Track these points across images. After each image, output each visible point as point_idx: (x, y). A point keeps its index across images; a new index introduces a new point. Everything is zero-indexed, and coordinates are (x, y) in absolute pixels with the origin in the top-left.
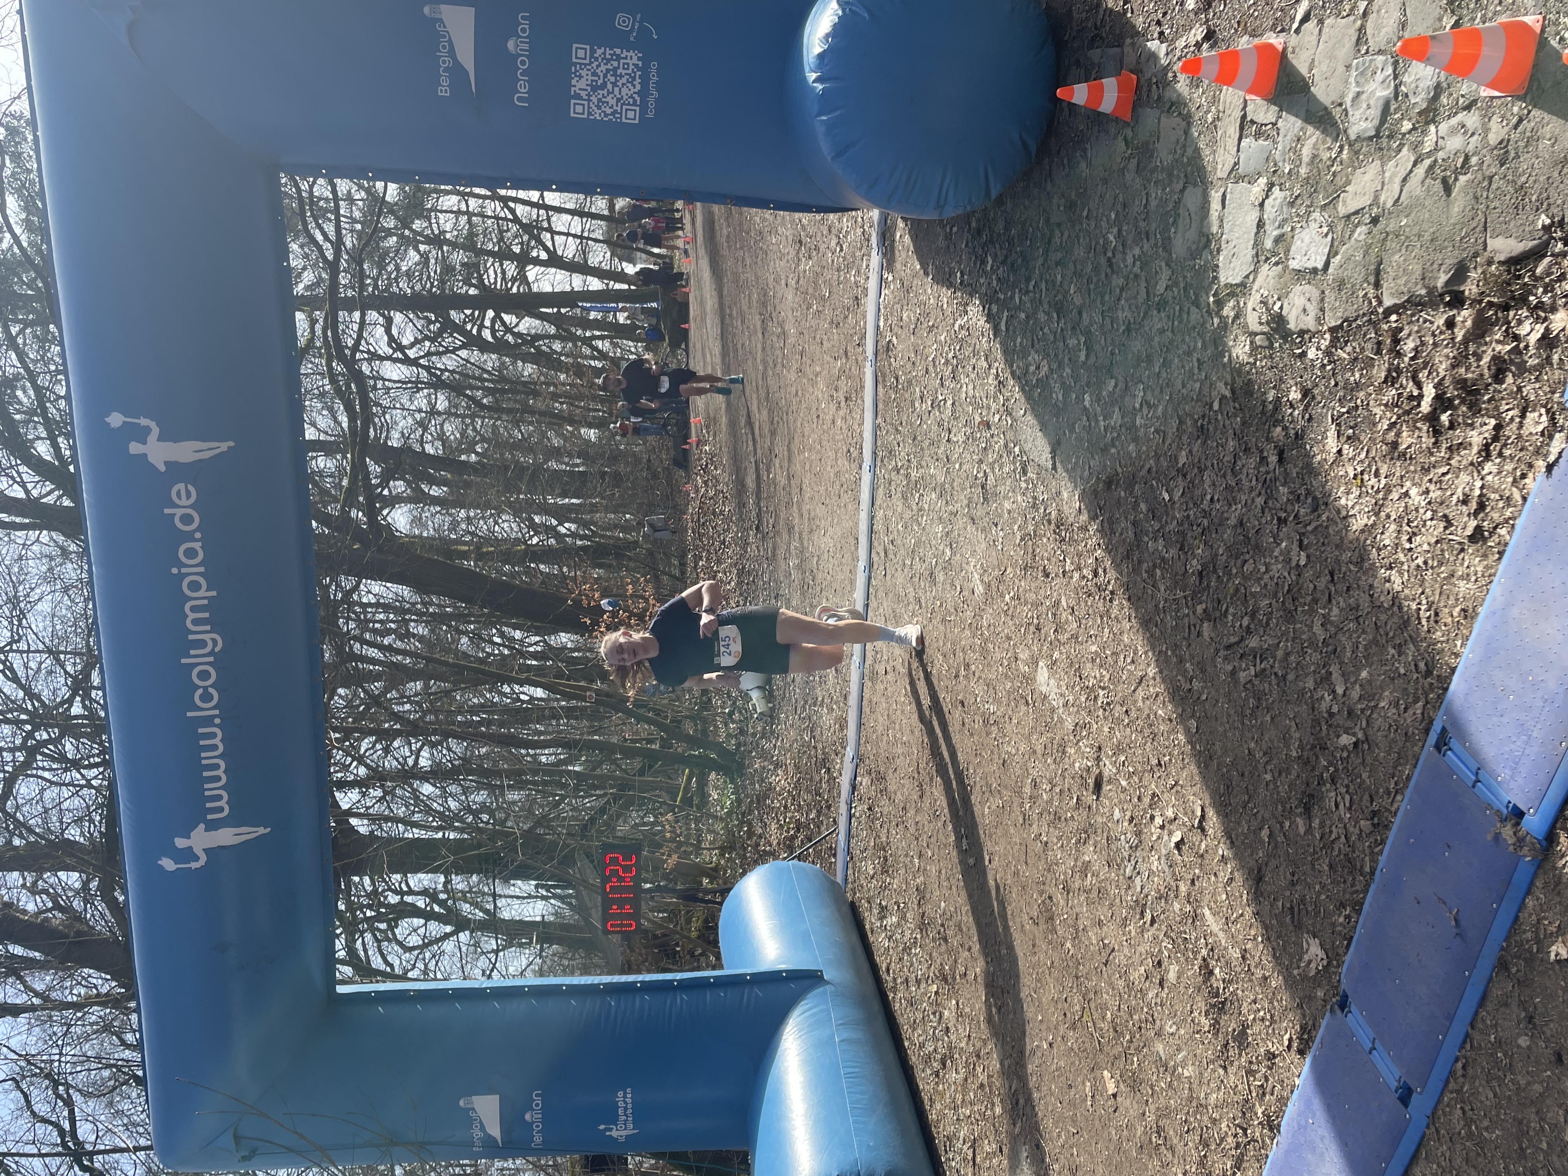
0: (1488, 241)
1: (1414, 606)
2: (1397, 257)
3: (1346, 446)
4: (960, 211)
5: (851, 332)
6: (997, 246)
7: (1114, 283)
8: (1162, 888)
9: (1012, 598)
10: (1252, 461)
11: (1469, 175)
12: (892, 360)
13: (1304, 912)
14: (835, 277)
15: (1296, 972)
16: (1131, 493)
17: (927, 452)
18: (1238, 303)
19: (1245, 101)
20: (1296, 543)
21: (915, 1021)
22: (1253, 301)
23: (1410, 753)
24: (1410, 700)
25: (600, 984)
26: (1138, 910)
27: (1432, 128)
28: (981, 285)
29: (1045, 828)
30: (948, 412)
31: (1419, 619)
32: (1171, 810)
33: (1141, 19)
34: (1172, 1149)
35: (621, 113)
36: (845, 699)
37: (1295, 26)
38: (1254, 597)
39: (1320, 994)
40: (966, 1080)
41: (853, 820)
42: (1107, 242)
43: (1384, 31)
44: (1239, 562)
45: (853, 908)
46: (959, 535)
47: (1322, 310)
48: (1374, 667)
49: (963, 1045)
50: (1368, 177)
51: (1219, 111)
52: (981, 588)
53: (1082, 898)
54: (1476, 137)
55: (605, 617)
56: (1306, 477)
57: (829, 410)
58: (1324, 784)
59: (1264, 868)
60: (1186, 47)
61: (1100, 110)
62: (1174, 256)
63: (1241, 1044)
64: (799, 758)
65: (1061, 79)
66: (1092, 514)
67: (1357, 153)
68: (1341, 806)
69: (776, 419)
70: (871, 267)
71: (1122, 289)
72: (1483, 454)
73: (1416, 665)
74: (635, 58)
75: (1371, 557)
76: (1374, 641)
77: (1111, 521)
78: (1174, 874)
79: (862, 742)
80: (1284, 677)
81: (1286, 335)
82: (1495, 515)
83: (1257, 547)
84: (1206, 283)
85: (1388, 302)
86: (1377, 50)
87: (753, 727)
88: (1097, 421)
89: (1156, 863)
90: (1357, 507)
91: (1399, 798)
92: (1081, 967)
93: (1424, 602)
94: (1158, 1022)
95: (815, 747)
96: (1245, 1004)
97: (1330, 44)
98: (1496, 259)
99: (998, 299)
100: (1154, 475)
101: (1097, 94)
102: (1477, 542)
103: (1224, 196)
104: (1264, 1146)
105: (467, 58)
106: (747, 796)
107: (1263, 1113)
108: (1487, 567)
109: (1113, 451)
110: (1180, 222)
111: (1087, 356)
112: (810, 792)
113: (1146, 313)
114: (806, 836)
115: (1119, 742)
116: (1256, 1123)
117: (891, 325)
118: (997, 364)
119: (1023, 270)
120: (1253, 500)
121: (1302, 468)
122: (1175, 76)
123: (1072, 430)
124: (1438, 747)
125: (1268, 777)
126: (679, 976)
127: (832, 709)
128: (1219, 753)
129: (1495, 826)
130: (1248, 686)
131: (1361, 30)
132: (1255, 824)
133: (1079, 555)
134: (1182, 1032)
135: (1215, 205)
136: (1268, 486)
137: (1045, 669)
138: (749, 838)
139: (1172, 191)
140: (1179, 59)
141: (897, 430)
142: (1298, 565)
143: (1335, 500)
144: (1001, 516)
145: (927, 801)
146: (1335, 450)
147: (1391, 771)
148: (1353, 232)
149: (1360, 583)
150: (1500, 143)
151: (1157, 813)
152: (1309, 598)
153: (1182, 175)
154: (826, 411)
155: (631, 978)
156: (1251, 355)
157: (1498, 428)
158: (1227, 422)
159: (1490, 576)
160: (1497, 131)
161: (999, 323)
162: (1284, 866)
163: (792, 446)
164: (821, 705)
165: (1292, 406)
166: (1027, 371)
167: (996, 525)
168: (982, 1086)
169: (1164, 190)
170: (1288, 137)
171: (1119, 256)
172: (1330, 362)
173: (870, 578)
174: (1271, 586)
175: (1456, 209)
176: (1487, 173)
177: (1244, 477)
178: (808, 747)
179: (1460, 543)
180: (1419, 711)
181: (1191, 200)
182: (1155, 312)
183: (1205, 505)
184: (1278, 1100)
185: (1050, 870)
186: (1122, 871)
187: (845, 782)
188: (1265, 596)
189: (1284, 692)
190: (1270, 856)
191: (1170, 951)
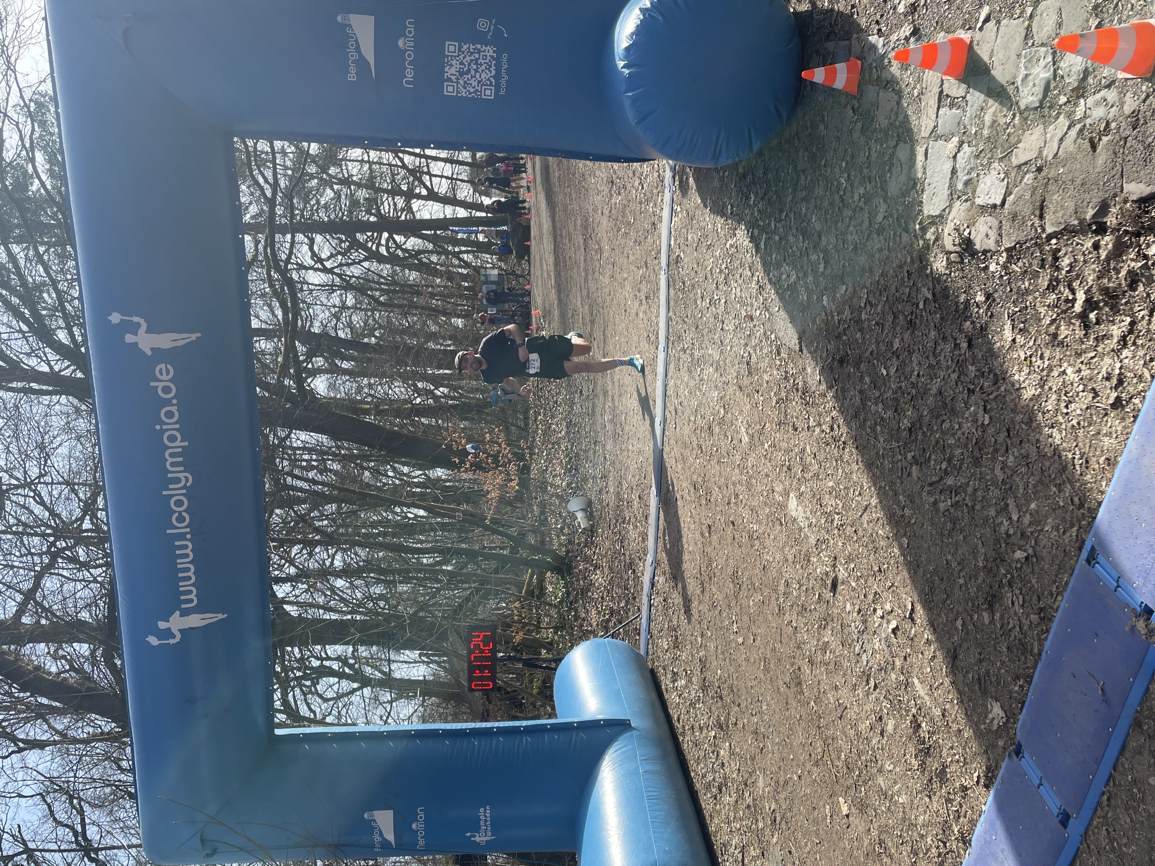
0: (1124, 185)
1: (1070, 456)
2: (1056, 197)
3: (1019, 336)
4: (730, 161)
5: (650, 249)
6: (758, 186)
7: (845, 214)
8: (882, 662)
9: (770, 446)
10: (948, 347)
11: (1109, 136)
12: (680, 269)
13: (988, 682)
14: (638, 208)
15: (982, 727)
16: (858, 369)
17: (706, 338)
18: (937, 229)
19: (942, 81)
20: (981, 408)
21: (698, 758)
22: (949, 228)
23: (1068, 565)
24: (1068, 526)
25: (466, 729)
26: (865, 678)
27: (1082, 101)
28: (746, 215)
29: (795, 616)
30: (722, 308)
31: (1074, 465)
32: (888, 604)
33: (864, 20)
34: (890, 856)
35: (481, 92)
36: (646, 518)
37: (979, 25)
38: (950, 447)
39: (1001, 743)
40: (737, 802)
41: (652, 608)
42: (840, 184)
43: (1045, 29)
44: (939, 422)
45: (653, 673)
46: (730, 399)
47: (1000, 235)
48: (1040, 500)
49: (734, 776)
50: (1034, 137)
51: (922, 88)
52: (746, 438)
53: (823, 669)
54: (1114, 108)
55: (469, 457)
56: (989, 359)
57: (633, 306)
58: (1003, 587)
59: (958, 649)
60: (897, 40)
61: (834, 87)
62: (890, 194)
63: (941, 780)
64: (612, 562)
65: (805, 64)
66: (829, 385)
67: (1026, 119)
68: (1016, 604)
69: (595, 312)
70: (665, 201)
71: (851, 219)
72: (1122, 343)
73: (1072, 500)
74: (491, 51)
75: (1038, 418)
76: (1041, 482)
77: (843, 390)
78: (891, 652)
79: (658, 551)
80: (973, 507)
81: (973, 254)
82: (1131, 389)
83: (953, 411)
84: (913, 214)
85: (1050, 230)
86: (1040, 43)
87: (578, 539)
88: (833, 316)
89: (877, 644)
90: (1027, 382)
91: (1059, 598)
92: (822, 720)
93: (1078, 453)
94: (879, 762)
95: (624, 554)
96: (944, 750)
97: (1005, 39)
98: (1130, 199)
99: (759, 225)
100: (875, 356)
101: (832, 75)
102: (1117, 409)
103: (926, 150)
104: (959, 856)
105: (369, 53)
106: (574, 590)
107: (958, 831)
108: (1125, 427)
109: (845, 338)
110: (894, 170)
111: (825, 268)
112: (620, 587)
113: (869, 236)
114: (617, 620)
115: (850, 554)
116: (953, 838)
117: (679, 245)
118: (758, 273)
119: (777, 204)
120: (949, 376)
121: (986, 352)
122: (890, 62)
123: (814, 322)
124: (1088, 561)
125: (961, 581)
126: (524, 723)
127: (637, 526)
128: (925, 563)
129: (1131, 620)
130: (946, 513)
131: (1029, 28)
132: (951, 616)
133: (820, 415)
134: (898, 769)
135: (920, 157)
136: (961, 365)
137: (795, 499)
138: (576, 620)
139: (887, 147)
140: (893, 49)
141: (684, 321)
142: (983, 424)
143: (1011, 376)
144: (761, 385)
145: (707, 594)
146: (1010, 339)
147: (1054, 578)
148: (1023, 177)
149: (1030, 438)
150: (1133, 112)
151: (878, 607)
152: (991, 449)
153: (895, 135)
154: (632, 306)
155: (489, 725)
156: (947, 268)
157: (1133, 324)
158: (930, 318)
159: (1127, 434)
160: (1130, 104)
161: (759, 243)
162: (973, 647)
163: (607, 331)
164: (629, 523)
165: (978, 306)
166: (780, 278)
167: (758, 392)
168: (748, 807)
169: (882, 145)
170: (974, 107)
171: (848, 194)
172: (1006, 274)
173: (664, 430)
174: (963, 440)
175: (1100, 162)
176: (1123, 135)
177: (942, 359)
178: (619, 554)
179: (1105, 409)
180: (1074, 534)
181: (902, 154)
182: (875, 236)
183: (913, 379)
184: (970, 822)
185: (799, 648)
186: (852, 650)
187: (646, 580)
188: (959, 447)
189: (973, 518)
190: (963, 640)
191: (888, 709)
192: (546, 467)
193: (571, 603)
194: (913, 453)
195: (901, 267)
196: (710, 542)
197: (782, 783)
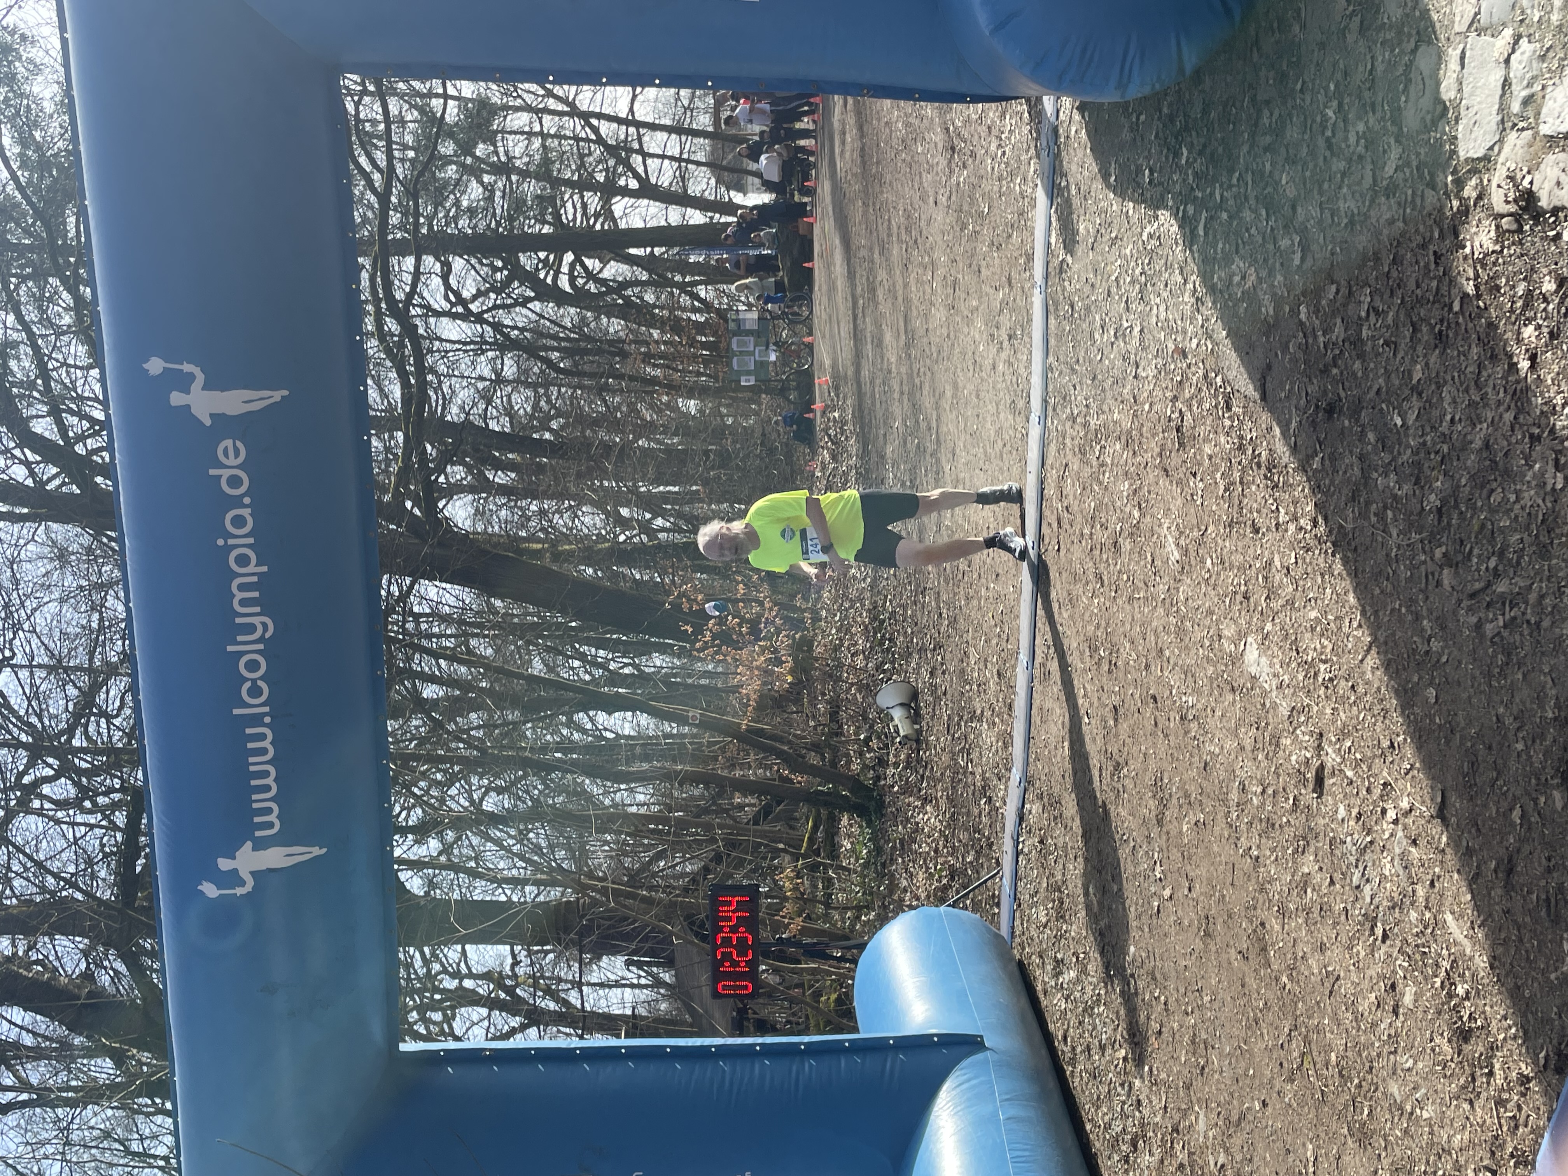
4: (1147, 90)
5: (1016, 254)
6: (1194, 133)
7: (1334, 168)
8: (1395, 895)
9: (1215, 563)
10: (1500, 371)
12: (1067, 283)
13: (1562, 903)
14: (996, 189)
15: (1553, 976)
16: (1357, 420)
17: (1109, 394)
18: (1481, 181)
20: (1552, 463)
21: (1098, 1098)
22: (1499, 175)
25: (711, 1047)
26: (1368, 926)
28: (1175, 183)
29: (1256, 839)
30: (1136, 341)
32: (1406, 799)
36: (1010, 707)
38: (1503, 533)
40: (1162, 1161)
41: (1021, 858)
42: (1325, 119)
44: (1485, 492)
45: (1021, 966)
46: (1149, 492)
52: (1176, 553)
55: (710, 624)
57: (987, 352)
59: (1515, 856)
62: (1405, 130)
64: (953, 788)
66: (1310, 452)
69: (922, 370)
70: (1040, 171)
71: (1344, 174)
77: (1333, 458)
79: (1031, 760)
80: (1538, 624)
81: (1537, 215)
83: (1508, 474)
84: (1443, 160)
87: (895, 756)
88: (1315, 337)
89: (1388, 866)
92: (1300, 1004)
94: (1392, 1057)
95: (973, 773)
96: (1494, 1023)
99: (1196, 198)
100: (1383, 396)
103: (1463, 53)
106: (889, 841)
107: (1515, 1148)
109: (1335, 371)
110: (1412, 88)
111: (1303, 259)
112: (967, 830)
113: (1372, 201)
114: (962, 885)
115: (1344, 726)
116: (1507, 1162)
117: (1064, 242)
118: (1194, 277)
119: (1225, 160)
120: (1501, 416)
121: (1558, 374)
123: (1285, 348)
125: (1520, 746)
126: (806, 1039)
127: (994, 724)
128: (1463, 724)
130: (1496, 639)
132: (1504, 805)
134: (1420, 1065)
135: (1453, 65)
136: (1518, 398)
137: (1255, 646)
138: (891, 893)
139: (1402, 52)
141: (1073, 369)
142: (1554, 489)
144: (1200, 464)
151: (1389, 805)
153: (1414, 32)
154: (985, 354)
155: (748, 1041)
156: (1496, 242)
158: (1470, 325)
161: (1196, 227)
162: (1538, 851)
163: (942, 401)
164: (980, 720)
165: (1545, 300)
166: (1230, 283)
167: (1195, 475)
168: (1181, 1166)
169: (1392, 51)
171: (1340, 135)
174: (1523, 517)
177: (1490, 390)
181: (1423, 62)
182: (1383, 199)
183: (1445, 427)
184: (1533, 1132)
185: (1262, 890)
186: (1348, 880)
187: (1010, 812)
188: (1516, 530)
189: (1538, 642)
190: (1522, 840)
191: (1406, 970)
192: (841, 640)
193: (884, 865)
194: (1444, 549)
195: (1424, 246)
196: (1117, 736)
197: (1235, 1117)
